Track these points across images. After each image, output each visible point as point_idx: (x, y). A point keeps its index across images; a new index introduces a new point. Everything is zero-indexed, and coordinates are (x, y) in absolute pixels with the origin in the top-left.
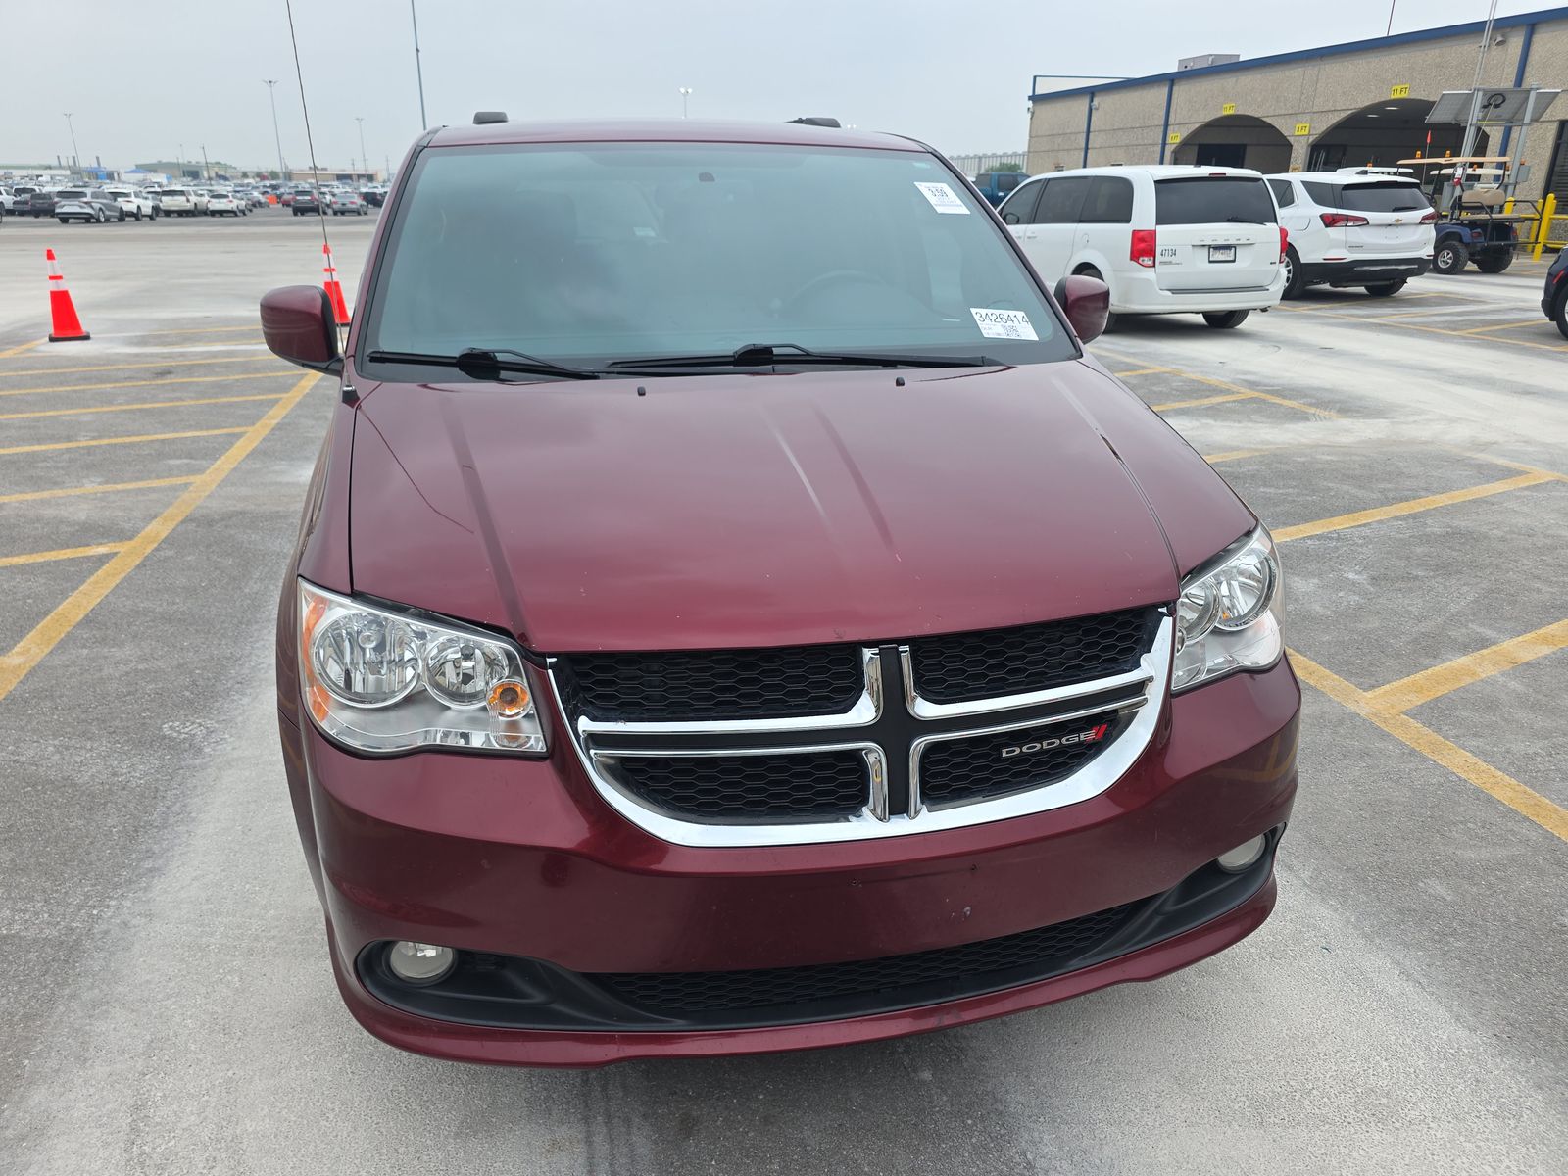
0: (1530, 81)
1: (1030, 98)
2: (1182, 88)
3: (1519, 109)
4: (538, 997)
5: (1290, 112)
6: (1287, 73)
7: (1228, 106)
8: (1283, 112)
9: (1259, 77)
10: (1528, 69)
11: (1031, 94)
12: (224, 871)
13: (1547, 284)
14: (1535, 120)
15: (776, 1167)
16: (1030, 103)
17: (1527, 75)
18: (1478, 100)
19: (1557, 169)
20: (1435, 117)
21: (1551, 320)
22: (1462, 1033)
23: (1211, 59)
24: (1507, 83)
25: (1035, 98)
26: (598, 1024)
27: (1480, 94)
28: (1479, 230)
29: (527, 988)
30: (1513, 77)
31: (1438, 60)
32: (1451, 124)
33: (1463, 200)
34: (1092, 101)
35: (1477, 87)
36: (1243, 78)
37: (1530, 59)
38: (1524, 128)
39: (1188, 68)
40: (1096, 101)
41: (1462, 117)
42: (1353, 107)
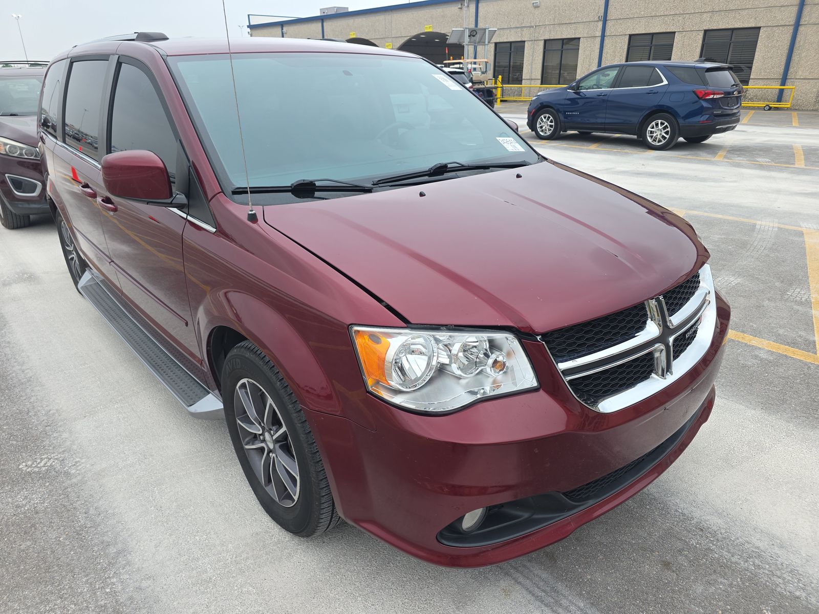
0: (481, 25)
1: (248, 27)
2: (328, 23)
3: (482, 37)
4: (526, 515)
5: (382, 37)
6: (377, 18)
7: (352, 33)
8: (379, 37)
9: (364, 19)
10: (479, 19)
11: (248, 25)
12: (171, 535)
13: (528, 116)
14: (489, 42)
15: (601, 557)
16: (249, 30)
17: (479, 22)
18: (467, 33)
19: (497, 64)
20: (451, 40)
21: (532, 131)
22: (753, 412)
23: (335, 9)
24: (472, 26)
25: (251, 27)
26: (558, 517)
27: (467, 30)
28: (481, 93)
29: (519, 513)
30: (474, 23)
31: (442, 14)
32: (457, 44)
33: (473, 79)
34: (282, 29)
35: (466, 27)
36: (357, 20)
37: (479, 14)
38: (486, 46)
39: (325, 14)
40: (285, 29)
41: (461, 41)
42: (409, 35)
